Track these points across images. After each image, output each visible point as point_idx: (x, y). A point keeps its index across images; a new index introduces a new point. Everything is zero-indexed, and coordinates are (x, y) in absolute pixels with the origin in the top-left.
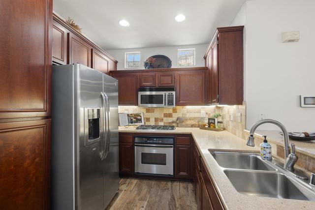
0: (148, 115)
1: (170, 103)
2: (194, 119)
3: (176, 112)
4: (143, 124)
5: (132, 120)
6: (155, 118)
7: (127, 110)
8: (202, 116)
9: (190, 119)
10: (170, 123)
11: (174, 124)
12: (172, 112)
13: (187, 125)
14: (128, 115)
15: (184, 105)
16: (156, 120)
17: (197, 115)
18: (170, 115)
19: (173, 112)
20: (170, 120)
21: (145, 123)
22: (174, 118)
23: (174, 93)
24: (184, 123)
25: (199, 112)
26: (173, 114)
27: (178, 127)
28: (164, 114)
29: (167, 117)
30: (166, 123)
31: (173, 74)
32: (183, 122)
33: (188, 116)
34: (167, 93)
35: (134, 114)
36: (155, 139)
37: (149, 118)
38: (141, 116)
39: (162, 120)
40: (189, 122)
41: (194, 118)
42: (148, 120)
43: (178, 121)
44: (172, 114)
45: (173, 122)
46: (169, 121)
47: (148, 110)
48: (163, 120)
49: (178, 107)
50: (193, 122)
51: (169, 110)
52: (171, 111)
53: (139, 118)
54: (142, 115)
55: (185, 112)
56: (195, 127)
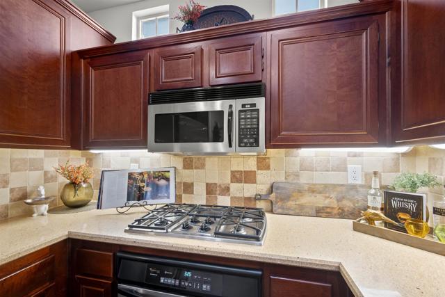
0: (188, 175)
1: (248, 138)
2: (325, 189)
3: (268, 168)
4: (172, 200)
5: (140, 189)
6: (207, 184)
7: (136, 161)
8: (351, 181)
9: (312, 191)
10: (248, 199)
11: (261, 205)
12: (254, 168)
13: (302, 207)
14: (130, 176)
15: (293, 143)
16: (210, 189)
17: (334, 178)
18: (249, 177)
19: (258, 169)
20: (249, 190)
21: (178, 197)
22: (261, 187)
23: (260, 103)
24: (291, 203)
25: (342, 167)
27: (271, 212)
28: (233, 172)
29: (239, 181)
30: (239, 199)
31: (256, 43)
32: (288, 198)
33: (304, 179)
34: (237, 104)
35: (149, 173)
36: (188, 274)
37: (192, 184)
38: (167, 179)
39: (226, 190)
40: (307, 200)
41: (326, 186)
42: (188, 188)
43: (273, 195)
44: (254, 173)
45: (258, 197)
46: (247, 195)
47: (188, 164)
48: (228, 189)
49: (272, 152)
50: (320, 201)
51: (246, 160)
52: (252, 165)
54: (171, 175)
55: (297, 168)
56: (329, 215)
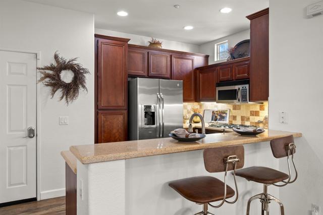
0: (234, 113)
1: (244, 98)
3: (264, 110)
5: (216, 117)
6: (242, 117)
12: (258, 110)
16: (243, 119)
18: (257, 114)
19: (260, 110)
20: (256, 119)
21: (230, 121)
22: (261, 117)
23: (247, 87)
26: (260, 111)
28: (251, 111)
29: (253, 115)
30: (253, 123)
35: (219, 111)
37: (236, 117)
38: (226, 114)
39: (248, 119)
42: (234, 118)
44: (258, 112)
45: (260, 122)
46: (256, 121)
47: (235, 108)
48: (249, 118)
52: (257, 108)
53: (224, 115)
54: (228, 112)
